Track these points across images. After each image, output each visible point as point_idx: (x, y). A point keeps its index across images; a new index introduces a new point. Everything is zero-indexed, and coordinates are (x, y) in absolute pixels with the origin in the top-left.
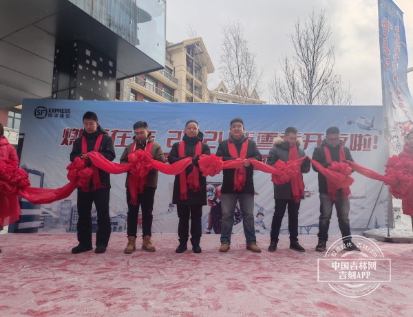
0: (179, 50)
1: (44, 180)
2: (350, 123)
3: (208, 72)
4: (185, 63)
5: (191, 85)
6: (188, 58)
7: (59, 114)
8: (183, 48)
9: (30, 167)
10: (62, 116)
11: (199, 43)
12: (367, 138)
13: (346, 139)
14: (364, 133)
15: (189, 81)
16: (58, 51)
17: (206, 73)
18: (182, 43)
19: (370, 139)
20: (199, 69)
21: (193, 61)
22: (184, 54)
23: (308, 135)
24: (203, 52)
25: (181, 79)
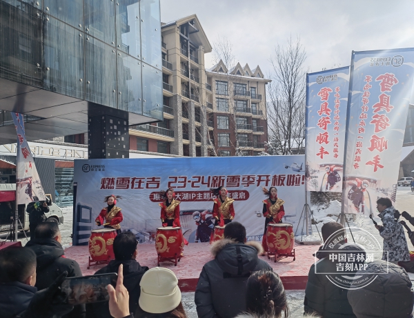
0: (172, 31)
1: (92, 212)
2: (287, 167)
3: (205, 52)
4: (178, 45)
5: (187, 68)
6: (181, 38)
7: (98, 169)
8: (176, 29)
9: (82, 204)
10: (100, 170)
11: (194, 20)
12: (298, 177)
13: (284, 178)
14: (296, 173)
15: (185, 64)
16: (90, 120)
17: (202, 52)
18: (174, 24)
19: (300, 178)
20: (195, 49)
21: (187, 41)
22: (177, 35)
23: (260, 177)
24: (199, 30)
25: (175, 63)
